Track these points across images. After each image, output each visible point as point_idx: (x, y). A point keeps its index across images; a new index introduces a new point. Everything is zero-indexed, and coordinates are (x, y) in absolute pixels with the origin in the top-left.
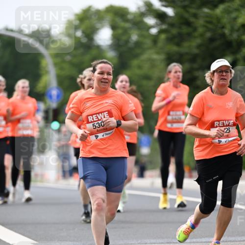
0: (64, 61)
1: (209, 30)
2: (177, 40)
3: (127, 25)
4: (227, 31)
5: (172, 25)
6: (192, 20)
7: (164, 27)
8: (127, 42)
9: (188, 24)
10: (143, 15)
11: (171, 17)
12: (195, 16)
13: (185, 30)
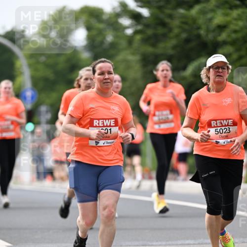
0: (38, 62)
1: (184, 30)
2: (152, 40)
3: (101, 26)
4: (202, 32)
5: (147, 26)
6: (167, 20)
7: (139, 27)
8: (102, 43)
9: (163, 24)
10: (118, 15)
11: (146, 18)
12: (170, 16)
13: (161, 30)
